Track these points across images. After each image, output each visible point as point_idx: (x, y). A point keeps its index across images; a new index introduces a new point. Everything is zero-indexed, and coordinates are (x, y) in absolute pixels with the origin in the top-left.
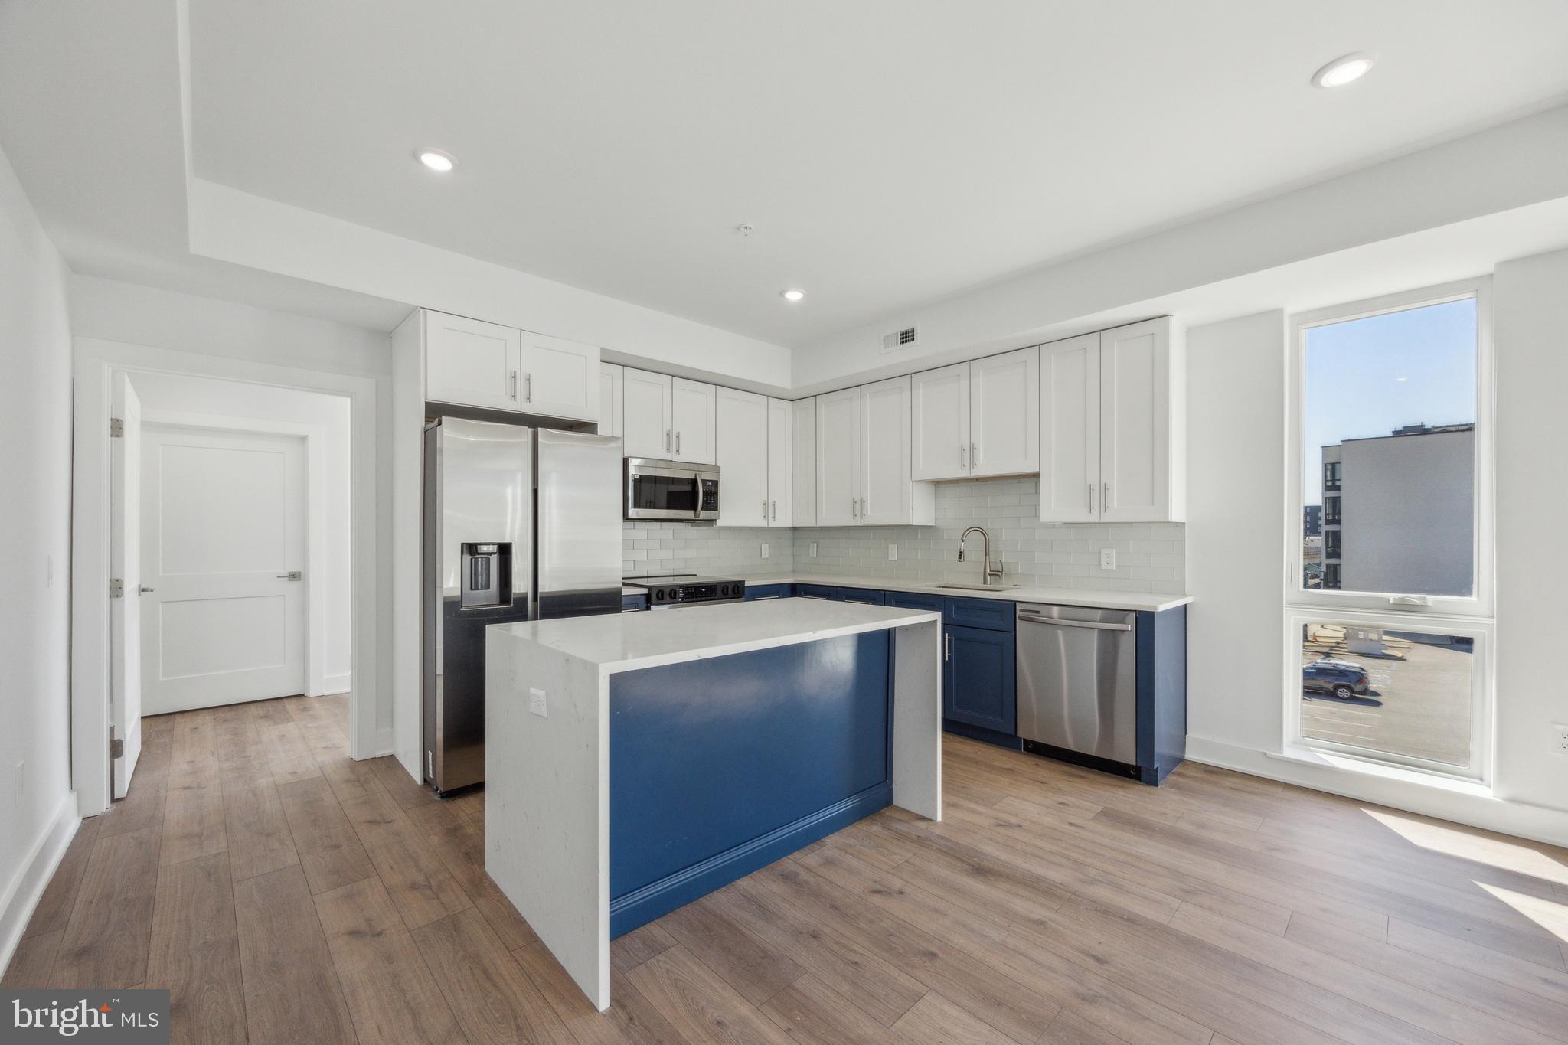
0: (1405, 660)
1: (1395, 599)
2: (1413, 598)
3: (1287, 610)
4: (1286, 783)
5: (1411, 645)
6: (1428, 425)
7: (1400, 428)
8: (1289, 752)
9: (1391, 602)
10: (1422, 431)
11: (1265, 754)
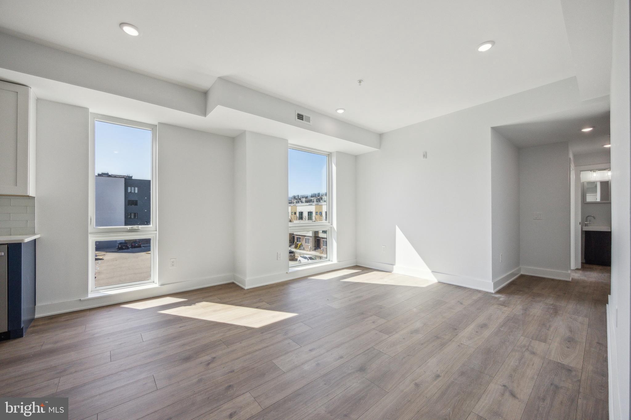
0: (103, 259)
1: (129, 228)
2: (135, 227)
3: (90, 236)
4: (90, 309)
5: (105, 253)
6: (110, 174)
7: (100, 173)
8: (91, 295)
9: (128, 229)
10: (107, 175)
11: (80, 300)
